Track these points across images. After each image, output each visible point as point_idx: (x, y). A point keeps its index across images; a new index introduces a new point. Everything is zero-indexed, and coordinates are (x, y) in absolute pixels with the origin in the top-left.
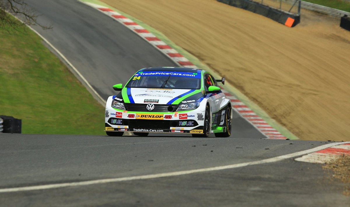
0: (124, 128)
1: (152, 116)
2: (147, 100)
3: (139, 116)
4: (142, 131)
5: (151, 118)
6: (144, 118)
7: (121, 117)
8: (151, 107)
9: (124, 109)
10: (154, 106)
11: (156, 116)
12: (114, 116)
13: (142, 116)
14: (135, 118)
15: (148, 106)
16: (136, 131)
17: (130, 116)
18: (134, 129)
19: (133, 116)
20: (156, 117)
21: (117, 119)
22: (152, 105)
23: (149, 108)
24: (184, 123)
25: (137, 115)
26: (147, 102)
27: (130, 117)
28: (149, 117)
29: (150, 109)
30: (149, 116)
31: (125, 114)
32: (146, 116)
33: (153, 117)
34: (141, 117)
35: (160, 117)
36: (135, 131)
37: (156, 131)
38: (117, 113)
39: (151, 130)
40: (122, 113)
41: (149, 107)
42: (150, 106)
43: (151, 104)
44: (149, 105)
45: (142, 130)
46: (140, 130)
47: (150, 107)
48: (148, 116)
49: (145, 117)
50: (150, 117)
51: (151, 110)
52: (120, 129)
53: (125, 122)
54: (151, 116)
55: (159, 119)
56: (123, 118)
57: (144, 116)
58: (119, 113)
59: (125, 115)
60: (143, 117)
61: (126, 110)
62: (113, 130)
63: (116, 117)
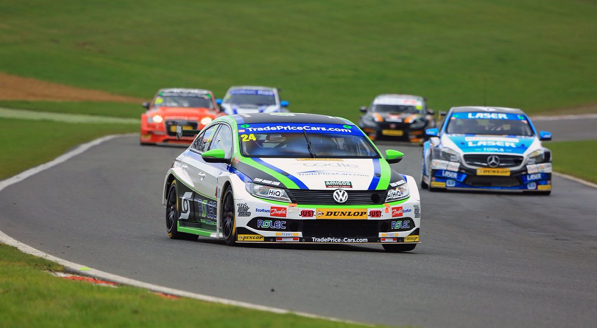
0: (292, 236)
1: (347, 214)
2: (330, 182)
3: (323, 214)
4: (330, 241)
5: (346, 218)
6: (332, 217)
7: (285, 215)
8: (343, 195)
9: (287, 200)
10: (346, 194)
11: (355, 213)
12: (268, 215)
13: (328, 213)
14: (314, 218)
15: (335, 194)
16: (317, 242)
17: (304, 213)
18: (314, 238)
19: (310, 213)
20: (354, 215)
21: (274, 220)
22: (344, 193)
23: (339, 199)
24: (398, 225)
25: (319, 211)
26: (332, 186)
27: (305, 216)
28: (341, 215)
29: (341, 200)
30: (342, 213)
31: (295, 209)
32: (335, 213)
33: (349, 215)
34: (327, 215)
35: (361, 215)
36: (315, 242)
37: (356, 240)
38: (272, 208)
39: (346, 240)
40: (285, 209)
41: (339, 196)
42: (341, 194)
43: (340, 191)
44: (337, 193)
45: (329, 239)
46: (325, 240)
47: (341, 197)
48: (340, 213)
49: (334, 215)
50: (344, 215)
51: (344, 201)
52: (280, 238)
53: (292, 225)
54: (346, 212)
55: (359, 218)
56: (288, 217)
57: (332, 213)
58: (279, 209)
59: (295, 212)
60: (331, 215)
61: (293, 202)
62: (262, 239)
63: (271, 215)
